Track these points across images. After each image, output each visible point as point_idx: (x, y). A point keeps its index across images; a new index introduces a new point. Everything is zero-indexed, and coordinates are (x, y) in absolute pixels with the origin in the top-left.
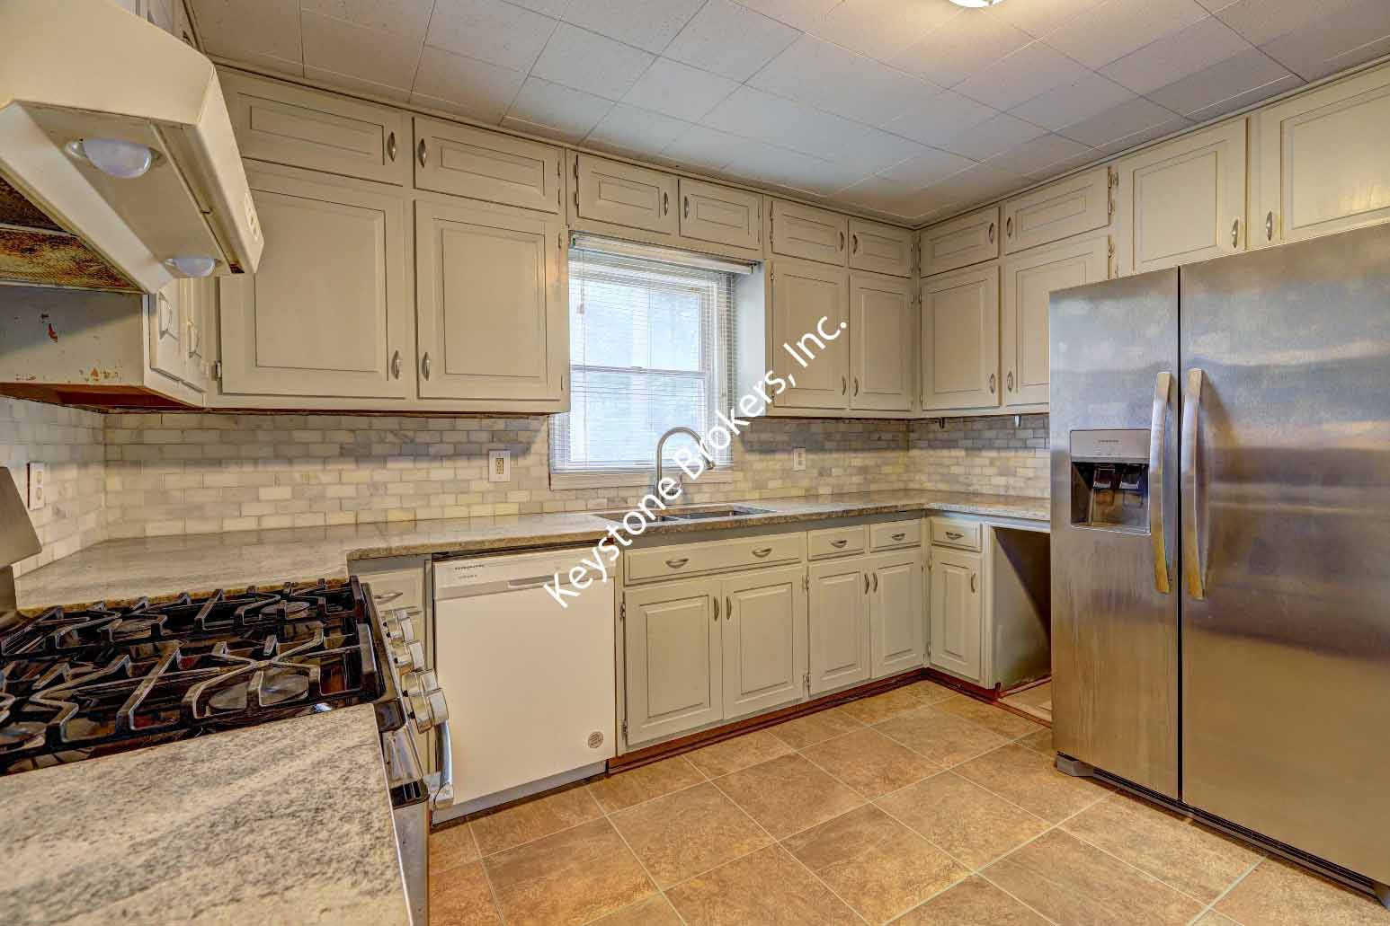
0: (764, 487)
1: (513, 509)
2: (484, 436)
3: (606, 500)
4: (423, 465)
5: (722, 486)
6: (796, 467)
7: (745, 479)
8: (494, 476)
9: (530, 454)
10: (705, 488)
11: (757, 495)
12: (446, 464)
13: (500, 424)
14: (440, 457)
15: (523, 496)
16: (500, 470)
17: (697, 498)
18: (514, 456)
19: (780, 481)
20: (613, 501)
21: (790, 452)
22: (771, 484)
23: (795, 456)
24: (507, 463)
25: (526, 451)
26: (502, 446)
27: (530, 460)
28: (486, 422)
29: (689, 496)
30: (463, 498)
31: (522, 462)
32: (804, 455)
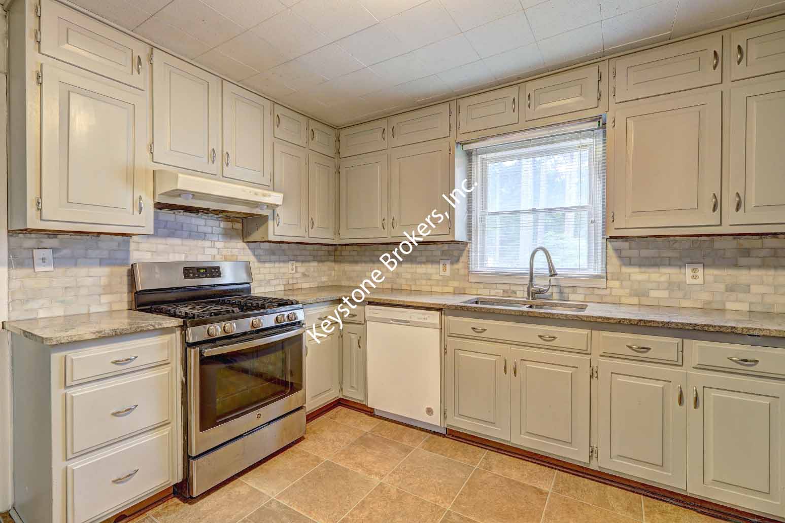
0: (645, 294)
1: (451, 290)
2: (439, 253)
3: (502, 291)
4: (414, 266)
5: (596, 290)
6: (689, 280)
7: (622, 287)
8: (442, 273)
9: (459, 262)
10: (580, 290)
11: (635, 301)
12: (423, 266)
13: (446, 247)
14: (421, 263)
15: (456, 284)
16: (445, 270)
17: (572, 297)
18: (452, 263)
19: (667, 292)
20: (507, 292)
21: (682, 266)
22: (654, 294)
23: (688, 271)
24: (448, 266)
25: (457, 261)
26: (446, 258)
27: (460, 265)
28: (440, 246)
29: (565, 295)
30: (429, 283)
31: (456, 266)
32: (700, 272)
